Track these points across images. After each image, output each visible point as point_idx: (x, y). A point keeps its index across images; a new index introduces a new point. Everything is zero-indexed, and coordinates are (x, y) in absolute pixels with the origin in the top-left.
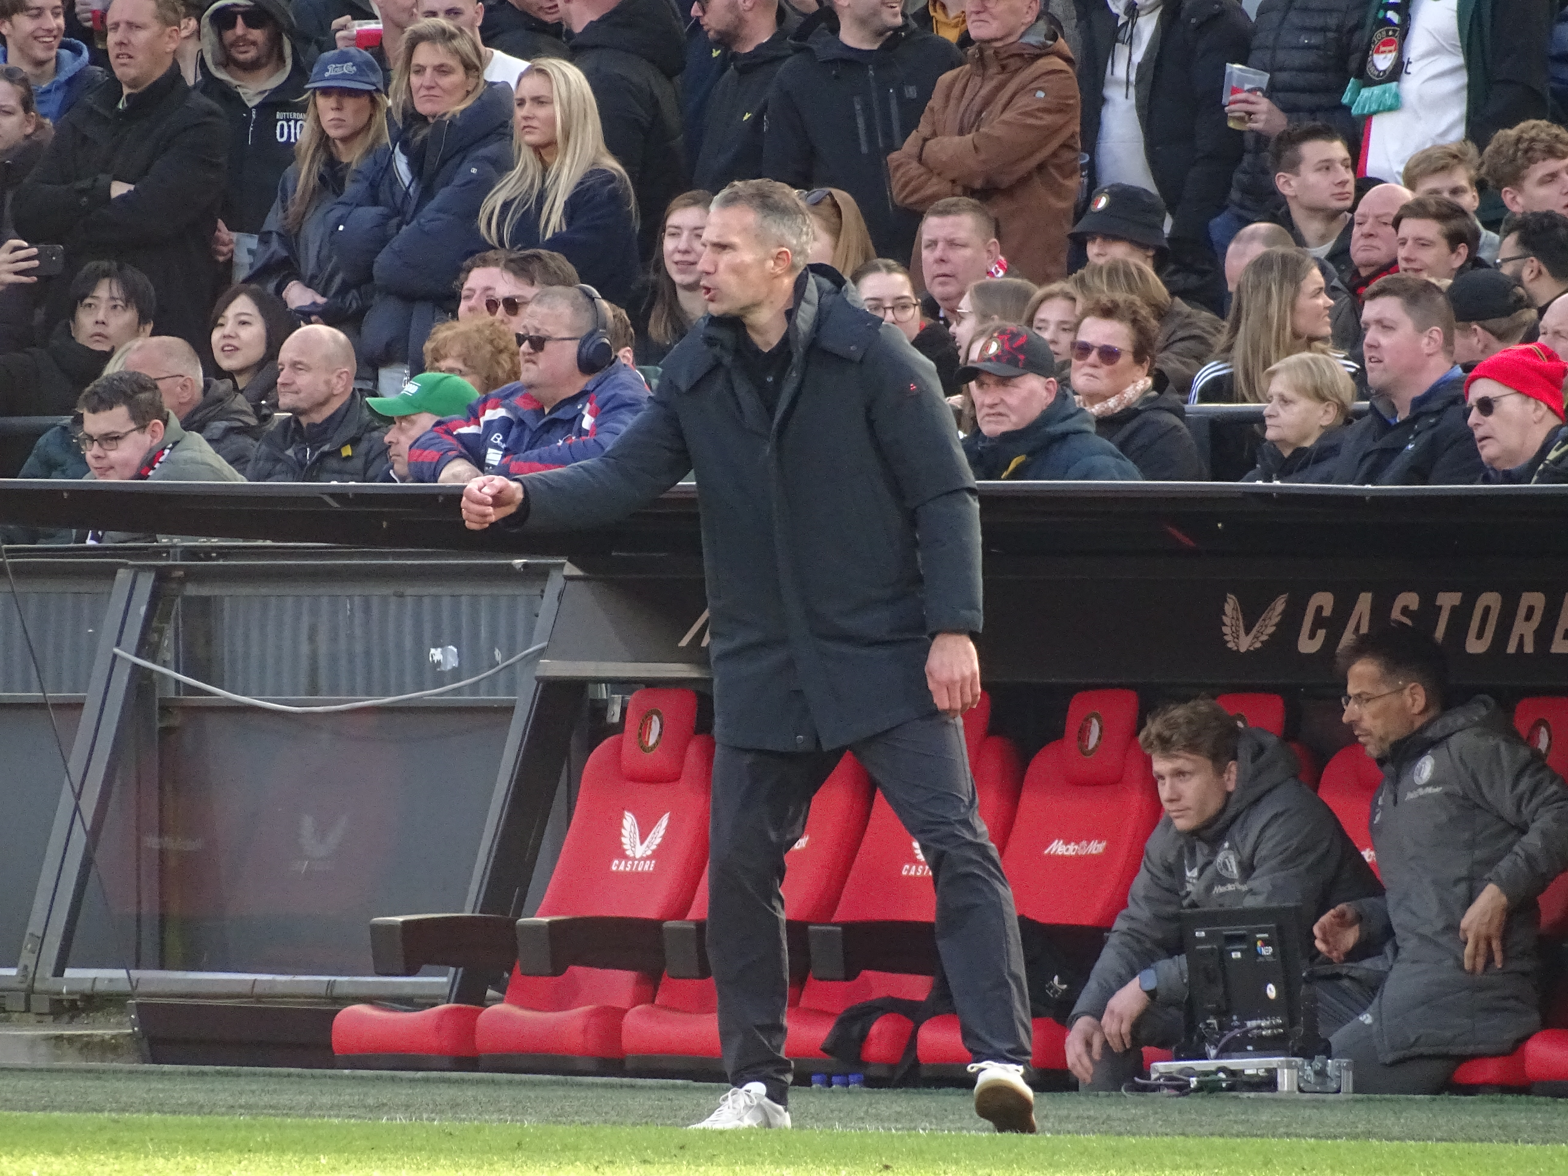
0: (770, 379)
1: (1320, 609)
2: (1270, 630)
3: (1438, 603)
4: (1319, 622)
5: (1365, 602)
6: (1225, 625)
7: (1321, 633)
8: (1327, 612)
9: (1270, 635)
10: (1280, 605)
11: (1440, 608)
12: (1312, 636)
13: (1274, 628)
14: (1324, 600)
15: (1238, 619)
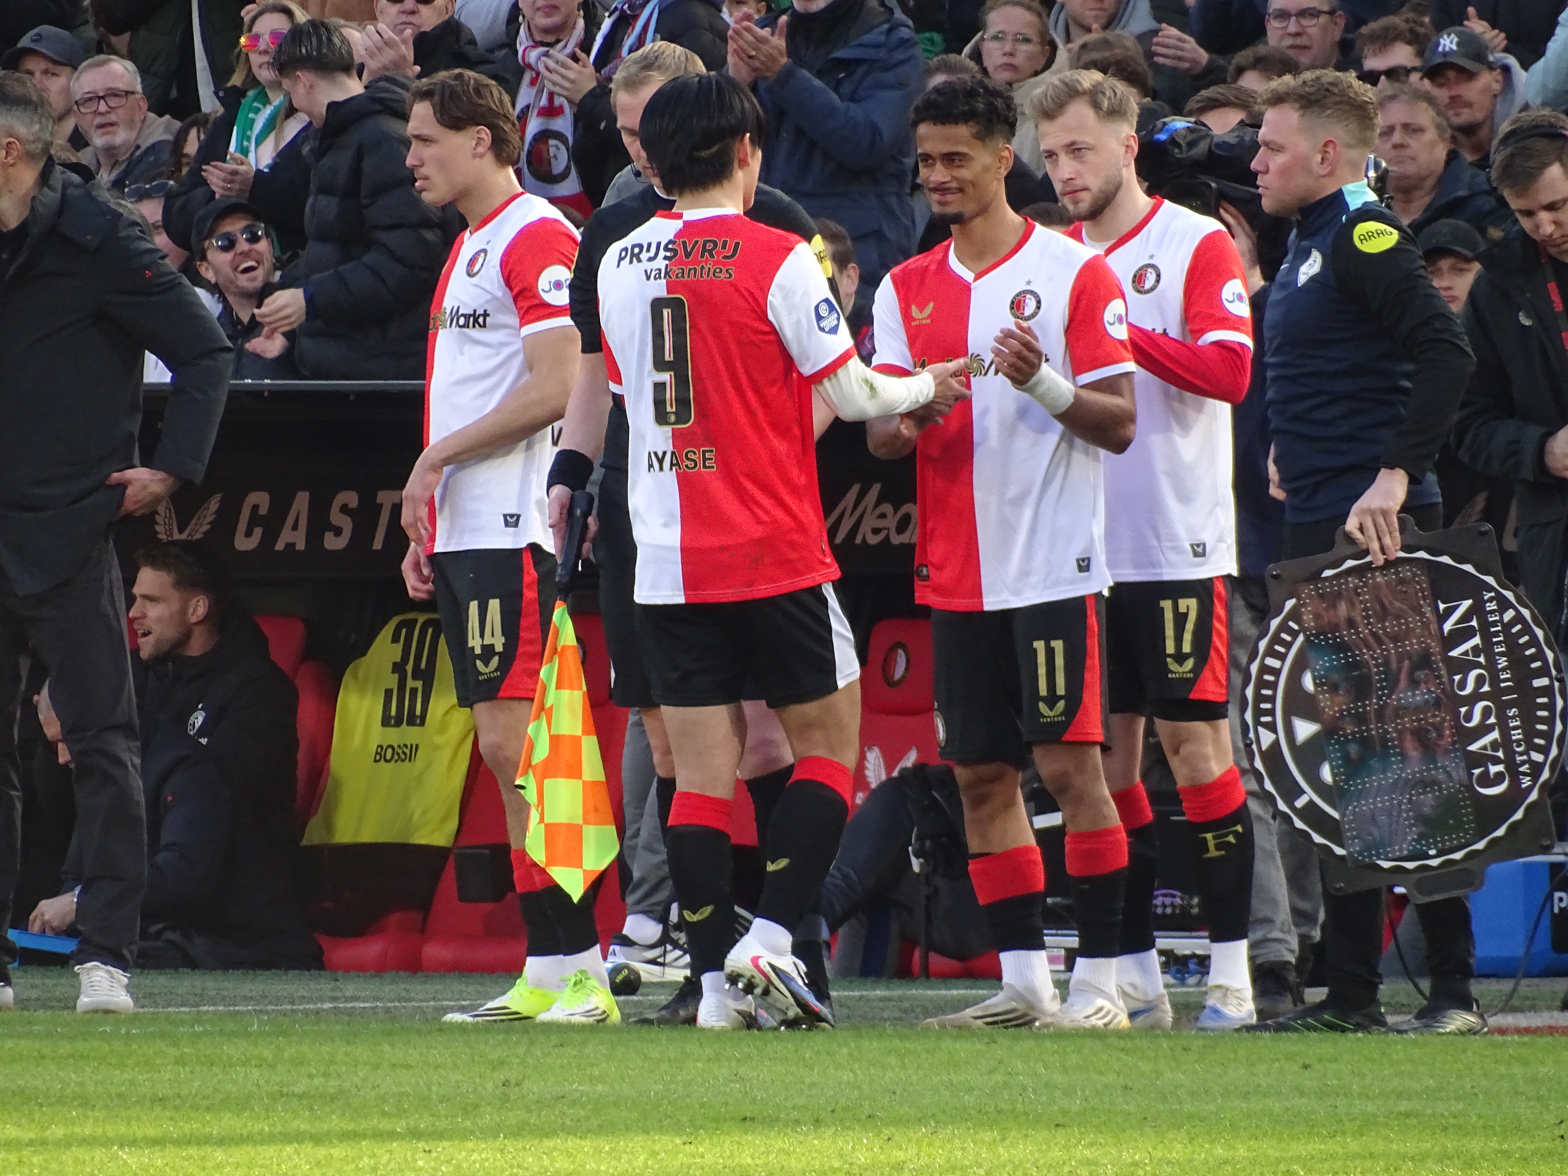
0: (5, 256)
1: (256, 507)
2: (205, 528)
3: (378, 501)
4: (255, 520)
5: (302, 502)
6: (157, 524)
7: (258, 532)
8: (263, 511)
9: (205, 533)
10: (214, 504)
11: (381, 506)
12: (248, 534)
13: (208, 527)
14: (260, 499)
15: (171, 518)
